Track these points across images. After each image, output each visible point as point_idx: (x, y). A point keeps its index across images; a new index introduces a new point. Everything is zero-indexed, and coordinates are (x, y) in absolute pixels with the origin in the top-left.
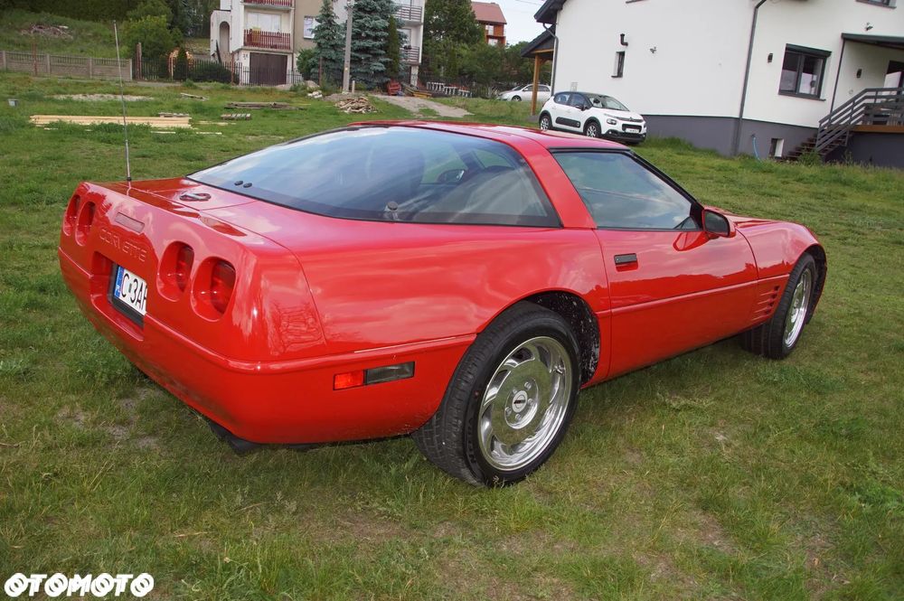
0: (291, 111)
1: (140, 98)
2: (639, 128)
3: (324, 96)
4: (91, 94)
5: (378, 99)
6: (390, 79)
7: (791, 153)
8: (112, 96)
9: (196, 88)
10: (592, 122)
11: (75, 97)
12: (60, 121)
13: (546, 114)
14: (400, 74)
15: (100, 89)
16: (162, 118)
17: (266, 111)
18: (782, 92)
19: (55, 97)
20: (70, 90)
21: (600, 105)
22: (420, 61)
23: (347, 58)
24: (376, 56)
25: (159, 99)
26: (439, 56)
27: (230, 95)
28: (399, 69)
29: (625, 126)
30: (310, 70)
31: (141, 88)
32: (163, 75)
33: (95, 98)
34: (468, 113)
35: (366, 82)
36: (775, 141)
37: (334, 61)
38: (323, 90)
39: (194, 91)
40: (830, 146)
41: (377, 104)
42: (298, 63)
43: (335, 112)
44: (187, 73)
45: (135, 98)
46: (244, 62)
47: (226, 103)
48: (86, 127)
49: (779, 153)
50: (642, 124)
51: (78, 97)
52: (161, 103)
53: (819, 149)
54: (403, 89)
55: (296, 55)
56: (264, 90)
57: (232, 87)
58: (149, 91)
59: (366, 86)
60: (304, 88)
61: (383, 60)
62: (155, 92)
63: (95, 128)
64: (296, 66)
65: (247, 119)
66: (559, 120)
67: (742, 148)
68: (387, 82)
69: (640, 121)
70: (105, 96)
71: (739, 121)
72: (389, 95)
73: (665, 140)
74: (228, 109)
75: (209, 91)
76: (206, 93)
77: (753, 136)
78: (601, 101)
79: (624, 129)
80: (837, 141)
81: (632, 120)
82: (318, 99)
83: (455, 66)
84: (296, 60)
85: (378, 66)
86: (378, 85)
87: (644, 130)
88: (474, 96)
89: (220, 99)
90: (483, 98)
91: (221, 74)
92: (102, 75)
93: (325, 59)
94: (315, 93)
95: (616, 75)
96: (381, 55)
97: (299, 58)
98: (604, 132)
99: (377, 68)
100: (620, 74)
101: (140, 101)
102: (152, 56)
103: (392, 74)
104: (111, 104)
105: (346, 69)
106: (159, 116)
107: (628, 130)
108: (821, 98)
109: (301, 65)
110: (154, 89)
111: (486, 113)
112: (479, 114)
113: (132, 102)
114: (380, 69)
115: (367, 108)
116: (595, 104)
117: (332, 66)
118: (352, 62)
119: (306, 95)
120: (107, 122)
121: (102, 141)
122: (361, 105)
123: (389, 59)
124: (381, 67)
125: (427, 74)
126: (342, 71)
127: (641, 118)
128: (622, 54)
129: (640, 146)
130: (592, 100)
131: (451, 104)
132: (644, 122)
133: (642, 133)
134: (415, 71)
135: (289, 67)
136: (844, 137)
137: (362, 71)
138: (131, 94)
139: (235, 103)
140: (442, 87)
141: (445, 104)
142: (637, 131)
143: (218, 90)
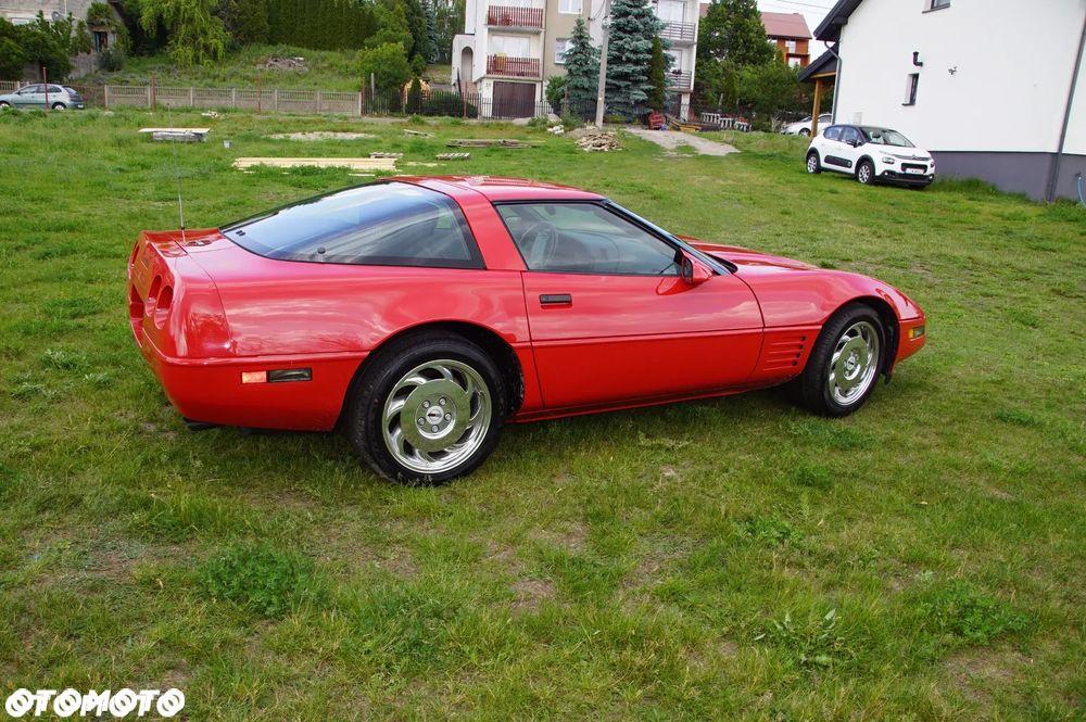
0: (521, 151)
1: (360, 135)
2: (924, 167)
3: (565, 131)
4: (310, 132)
5: (630, 134)
6: (654, 109)
8: (332, 134)
9: (423, 123)
10: (865, 161)
11: (293, 136)
12: (262, 164)
13: (813, 152)
14: (665, 103)
15: (320, 126)
16: (372, 158)
17: (492, 149)
19: (273, 137)
20: (289, 128)
21: (881, 140)
22: (692, 88)
23: (602, 86)
24: (636, 83)
25: (378, 137)
26: (717, 81)
27: (459, 130)
28: (665, 98)
29: (905, 166)
30: (559, 100)
31: (365, 125)
32: (394, 108)
33: (313, 137)
34: (737, 151)
35: (624, 113)
37: (587, 90)
38: (566, 124)
39: (419, 127)
41: (627, 140)
42: (546, 92)
43: (572, 151)
44: (419, 107)
45: (354, 136)
46: (487, 93)
47: (449, 141)
48: (285, 170)
50: (928, 163)
51: (298, 136)
52: (381, 142)
54: (668, 122)
55: (546, 83)
56: (498, 125)
57: (465, 122)
58: (371, 128)
59: (624, 118)
60: (545, 123)
61: (646, 87)
62: (378, 129)
63: (294, 171)
64: (545, 97)
65: (463, 159)
66: (829, 159)
67: (1059, 191)
68: (650, 113)
69: (926, 159)
70: (325, 134)
71: (1057, 157)
72: (650, 129)
73: (963, 182)
74: (451, 147)
75: (437, 127)
76: (433, 130)
77: (1078, 175)
78: (883, 135)
79: (903, 169)
81: (914, 159)
82: (559, 135)
83: (734, 92)
84: (545, 88)
85: (638, 95)
86: (639, 117)
87: (930, 171)
88: (754, 129)
89: (445, 136)
90: (766, 131)
91: (457, 107)
92: (329, 110)
93: (576, 88)
94: (555, 128)
95: (908, 102)
96: (642, 81)
97: (548, 86)
98: (878, 173)
99: (638, 97)
100: (912, 102)
101: (358, 140)
102: (386, 87)
103: (656, 104)
104: (327, 144)
105: (601, 99)
106: (369, 156)
107: (909, 171)
109: (550, 94)
110: (377, 125)
111: (756, 150)
112: (748, 152)
113: (350, 141)
114: (641, 98)
115: (611, 145)
116: (874, 140)
117: (584, 95)
118: (607, 90)
119: (545, 130)
120: (307, 164)
121: (293, 185)
122: (604, 141)
123: (652, 87)
124: (642, 96)
125: (700, 102)
126: (596, 101)
127: (929, 155)
128: (916, 77)
129: (925, 191)
130: (871, 134)
131: (718, 140)
132: (932, 160)
133: (927, 173)
134: (686, 100)
135: (538, 98)
137: (620, 100)
138: (352, 131)
139: (459, 140)
140: (717, 119)
141: (710, 139)
142: (920, 172)
143: (448, 125)
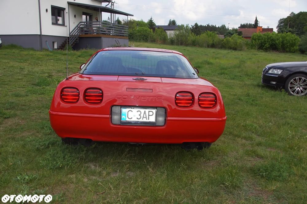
7: (60, 47)
18: (53, 24)
36: (53, 43)
40: (74, 43)
49: (56, 47)
53: (71, 44)
67: (44, 46)
71: (40, 36)
77: (46, 41)
80: (75, 41)
108: (65, 25)
136: (77, 39)
